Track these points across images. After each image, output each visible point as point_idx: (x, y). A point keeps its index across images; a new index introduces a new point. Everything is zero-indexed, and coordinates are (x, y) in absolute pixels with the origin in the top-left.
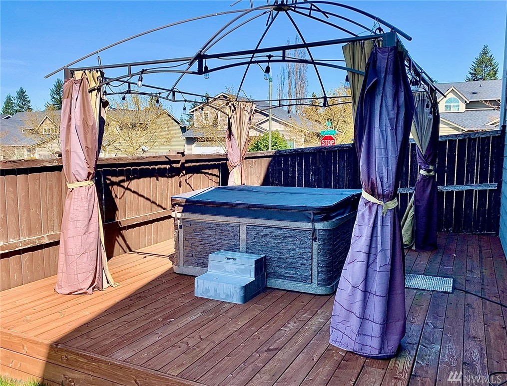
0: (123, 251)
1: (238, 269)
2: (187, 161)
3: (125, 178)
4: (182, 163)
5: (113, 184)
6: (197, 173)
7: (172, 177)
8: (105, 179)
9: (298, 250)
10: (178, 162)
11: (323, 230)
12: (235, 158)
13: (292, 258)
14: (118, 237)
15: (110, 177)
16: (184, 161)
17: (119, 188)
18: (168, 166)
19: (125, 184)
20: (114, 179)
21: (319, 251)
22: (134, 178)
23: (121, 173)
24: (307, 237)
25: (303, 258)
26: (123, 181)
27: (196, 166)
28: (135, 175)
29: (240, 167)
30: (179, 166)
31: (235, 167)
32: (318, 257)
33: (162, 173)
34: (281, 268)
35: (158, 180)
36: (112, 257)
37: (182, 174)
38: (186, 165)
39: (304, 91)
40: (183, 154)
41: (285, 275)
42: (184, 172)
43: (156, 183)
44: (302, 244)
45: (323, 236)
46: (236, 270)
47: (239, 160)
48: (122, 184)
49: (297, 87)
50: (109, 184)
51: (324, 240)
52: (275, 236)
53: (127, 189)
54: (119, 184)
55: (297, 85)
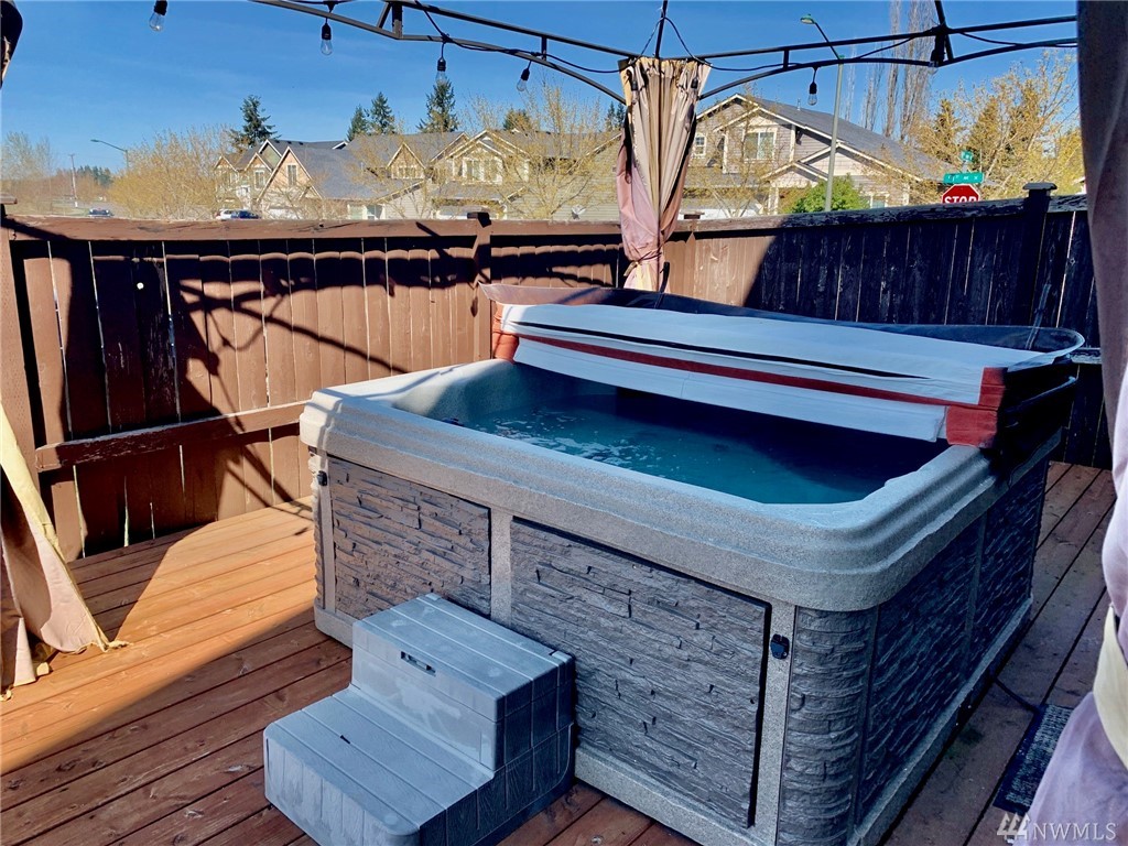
0: (255, 500)
1: (440, 713)
2: (499, 241)
3: (260, 287)
4: (480, 247)
5: (208, 304)
6: (536, 276)
7: (444, 285)
8: (176, 289)
9: (701, 676)
10: (467, 241)
11: (823, 614)
12: (641, 235)
13: (677, 697)
14: (237, 462)
15: (197, 284)
16: (488, 241)
17: (238, 318)
18: (431, 254)
19: (264, 306)
20: (214, 290)
21: (795, 705)
22: (297, 288)
23: (244, 272)
24: (744, 630)
25: (720, 714)
26: (254, 296)
27: (532, 255)
28: (303, 280)
29: (654, 261)
30: (470, 253)
31: (639, 261)
32: (787, 729)
33: (409, 275)
34: (631, 722)
35: (392, 294)
36: (212, 520)
37: (478, 277)
38: (495, 252)
39: (923, 96)
40: (484, 219)
41: (644, 754)
42: (487, 272)
43: (385, 304)
44: (717, 654)
45: (816, 637)
46: (432, 712)
47: (652, 240)
48: (248, 305)
49: (909, 86)
50: (194, 307)
51: (823, 659)
52: (612, 588)
53: (270, 319)
54: (236, 305)
55: (909, 81)
